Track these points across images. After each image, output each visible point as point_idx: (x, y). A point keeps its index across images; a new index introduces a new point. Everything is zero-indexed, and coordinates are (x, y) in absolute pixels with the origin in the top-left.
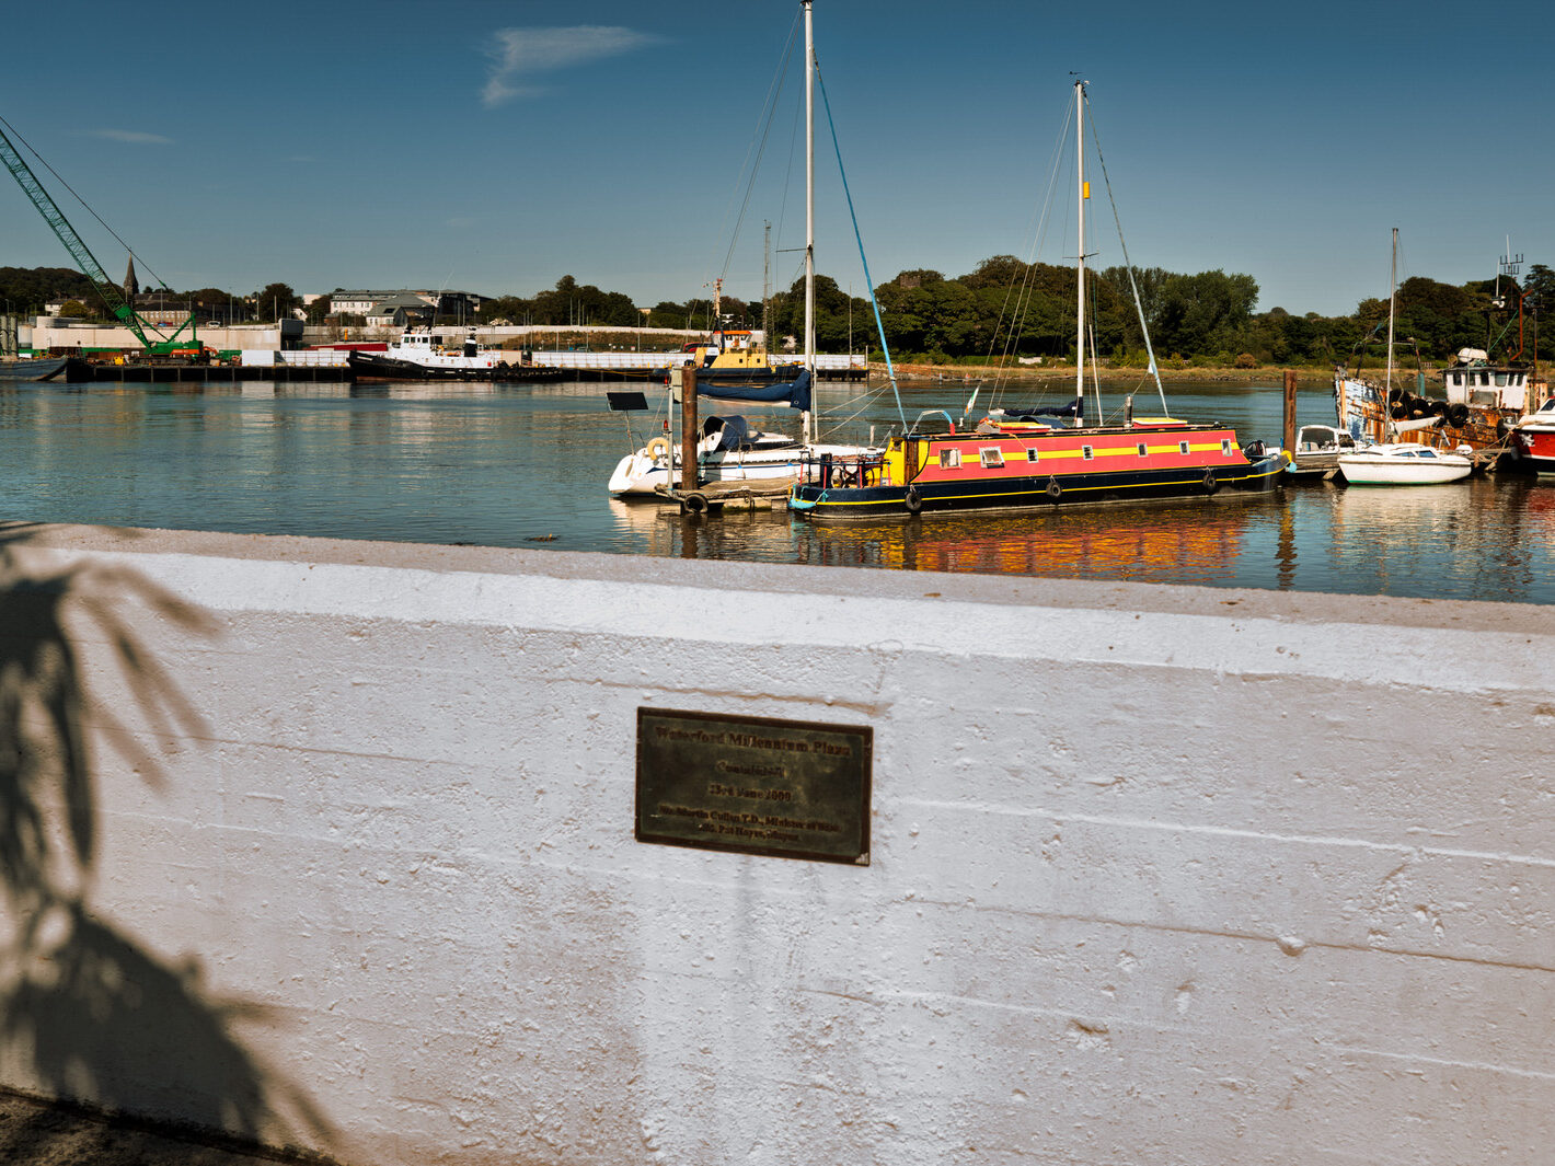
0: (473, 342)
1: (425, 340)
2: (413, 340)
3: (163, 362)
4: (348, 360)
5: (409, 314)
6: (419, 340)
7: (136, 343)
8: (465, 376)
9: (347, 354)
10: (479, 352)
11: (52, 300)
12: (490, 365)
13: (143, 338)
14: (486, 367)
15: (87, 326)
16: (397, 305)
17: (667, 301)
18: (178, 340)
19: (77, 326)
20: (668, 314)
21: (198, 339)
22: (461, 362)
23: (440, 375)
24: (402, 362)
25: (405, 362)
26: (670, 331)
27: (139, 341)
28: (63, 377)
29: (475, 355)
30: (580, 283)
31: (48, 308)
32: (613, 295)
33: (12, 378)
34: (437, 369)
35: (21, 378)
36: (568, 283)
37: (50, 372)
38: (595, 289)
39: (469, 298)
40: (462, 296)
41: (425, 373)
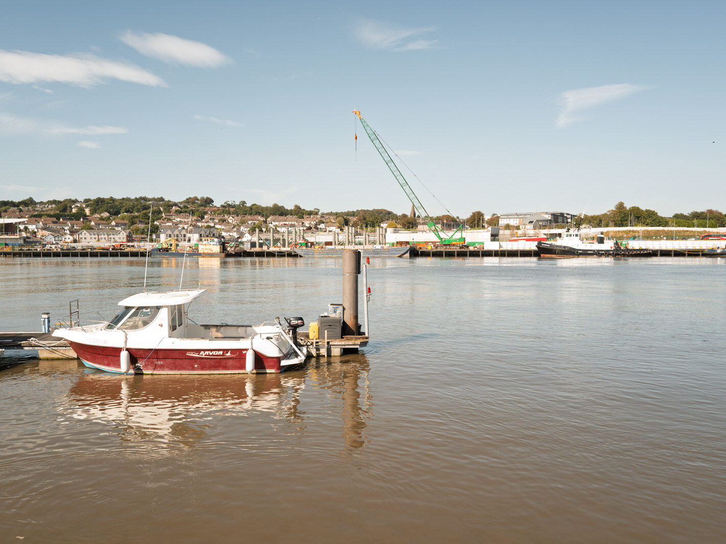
0: (602, 236)
1: (577, 235)
2: (571, 235)
3: (448, 247)
4: (536, 246)
5: (541, 223)
6: (574, 235)
7: (436, 239)
8: (599, 254)
9: (536, 243)
10: (605, 241)
11: (382, 221)
12: (611, 248)
13: (439, 237)
14: (610, 249)
15: (406, 232)
16: (534, 219)
17: (679, 213)
18: (454, 237)
19: (402, 232)
20: (680, 219)
21: (463, 237)
22: (596, 246)
23: (585, 253)
24: (565, 247)
25: (567, 247)
26: (685, 229)
27: (437, 238)
28: (408, 255)
29: (603, 243)
30: (628, 206)
31: (382, 225)
32: (647, 211)
33: (387, 256)
34: (583, 250)
35: (391, 255)
36: (621, 206)
37: (403, 253)
38: (638, 208)
39: (565, 215)
40: (562, 215)
41: (577, 252)
